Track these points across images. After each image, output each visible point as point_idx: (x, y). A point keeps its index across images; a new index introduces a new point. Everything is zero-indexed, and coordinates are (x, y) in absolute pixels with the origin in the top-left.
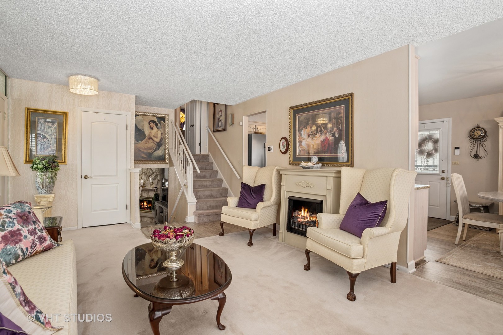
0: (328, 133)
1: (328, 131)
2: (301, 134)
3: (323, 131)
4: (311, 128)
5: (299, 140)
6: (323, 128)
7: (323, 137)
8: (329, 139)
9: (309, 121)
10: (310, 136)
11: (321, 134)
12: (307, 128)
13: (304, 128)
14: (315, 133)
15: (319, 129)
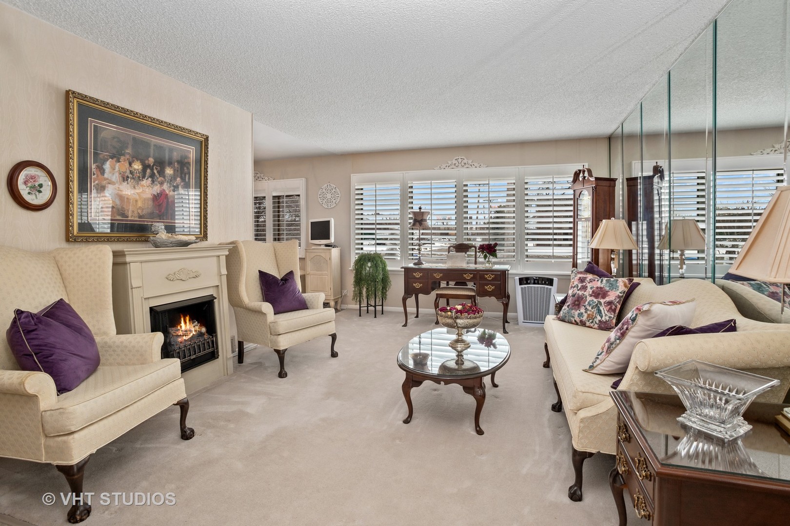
0: (165, 184)
1: (165, 180)
2: (102, 171)
3: (157, 178)
4: (130, 164)
5: (97, 182)
6: (158, 173)
7: (156, 189)
8: (167, 195)
9: (127, 148)
10: (127, 180)
11: (153, 182)
12: (119, 162)
13: (112, 159)
14: (139, 177)
15: (148, 171)
